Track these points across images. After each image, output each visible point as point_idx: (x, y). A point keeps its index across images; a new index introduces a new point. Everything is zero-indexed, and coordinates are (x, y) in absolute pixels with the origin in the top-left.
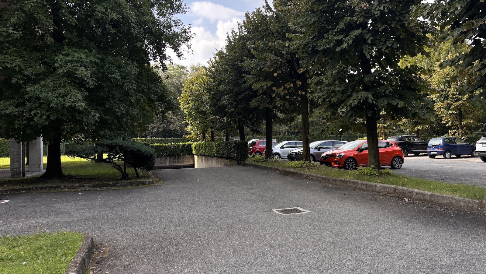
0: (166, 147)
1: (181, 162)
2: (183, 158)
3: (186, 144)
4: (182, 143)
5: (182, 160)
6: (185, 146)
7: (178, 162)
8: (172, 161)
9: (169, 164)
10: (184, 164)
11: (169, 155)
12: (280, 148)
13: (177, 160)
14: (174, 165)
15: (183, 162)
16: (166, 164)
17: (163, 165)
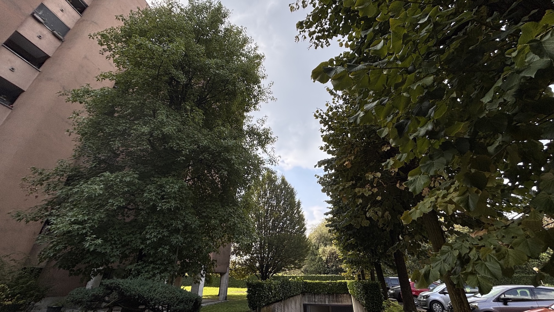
0: (324, 284)
1: (339, 302)
2: (341, 297)
3: (342, 282)
4: (338, 281)
5: (340, 299)
6: (341, 284)
7: (337, 301)
8: (331, 300)
9: (329, 303)
10: (343, 304)
11: (328, 294)
12: (439, 293)
13: (335, 299)
14: (333, 304)
15: (342, 301)
16: (325, 302)
17: (323, 303)
